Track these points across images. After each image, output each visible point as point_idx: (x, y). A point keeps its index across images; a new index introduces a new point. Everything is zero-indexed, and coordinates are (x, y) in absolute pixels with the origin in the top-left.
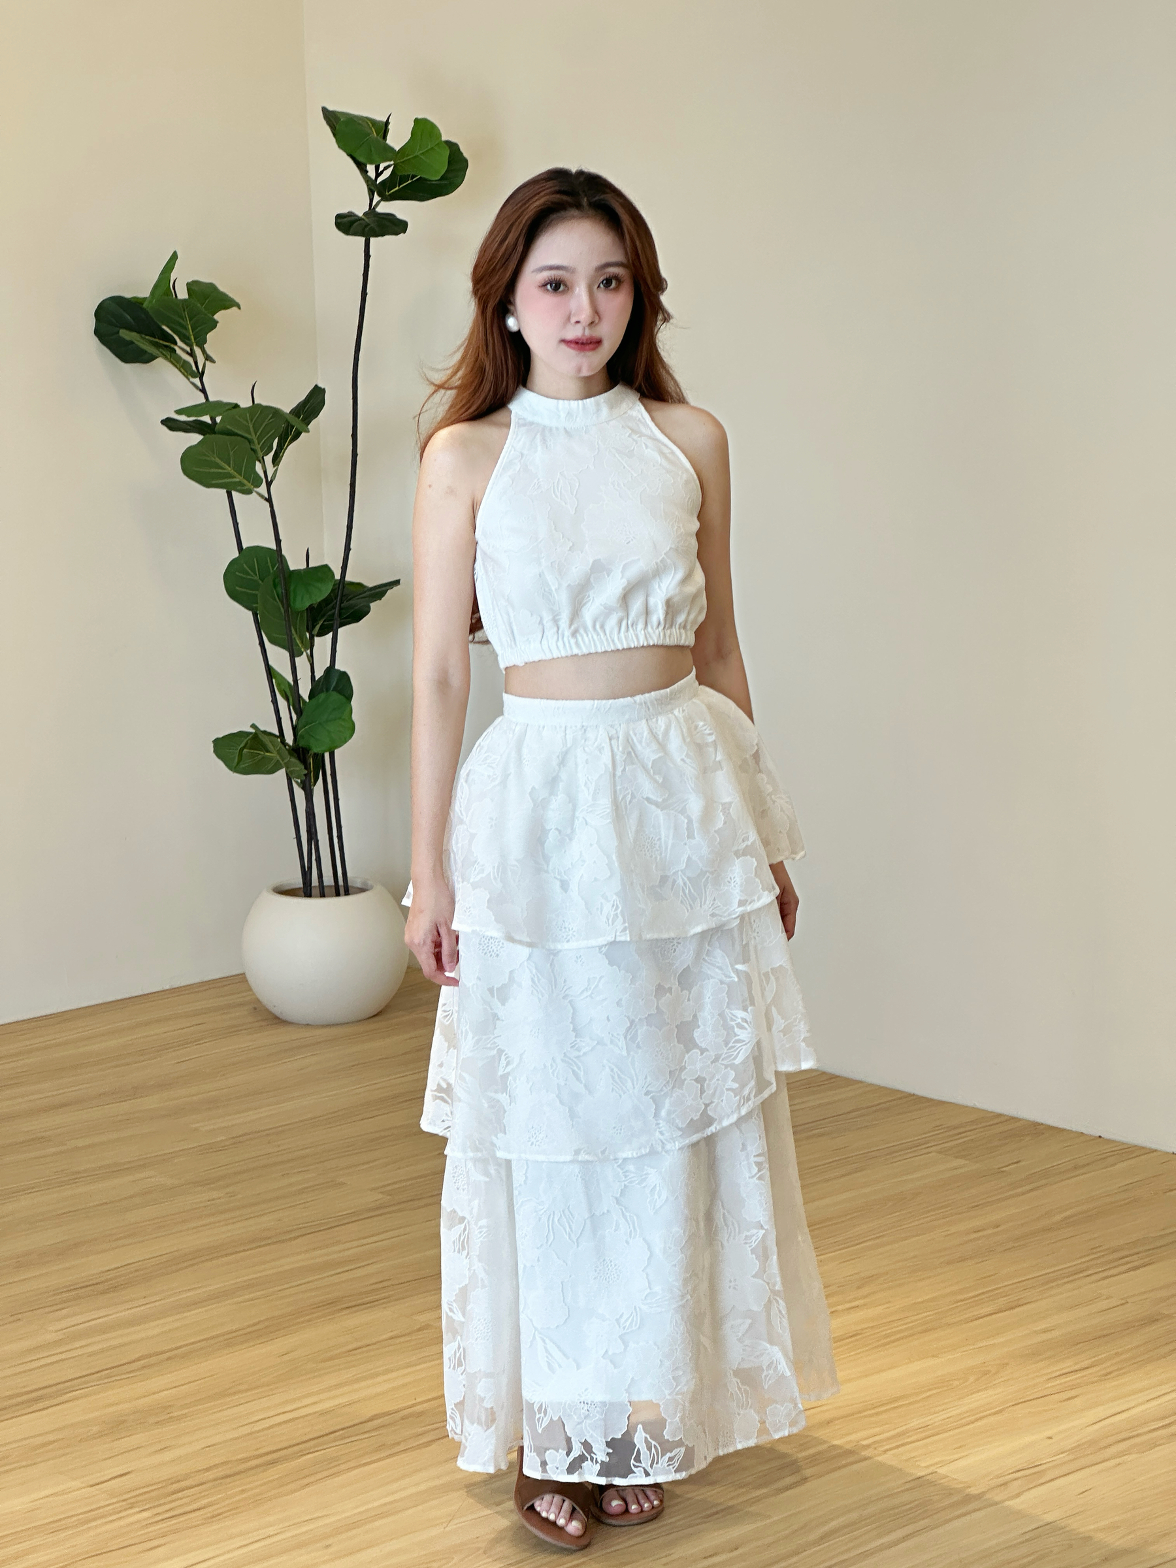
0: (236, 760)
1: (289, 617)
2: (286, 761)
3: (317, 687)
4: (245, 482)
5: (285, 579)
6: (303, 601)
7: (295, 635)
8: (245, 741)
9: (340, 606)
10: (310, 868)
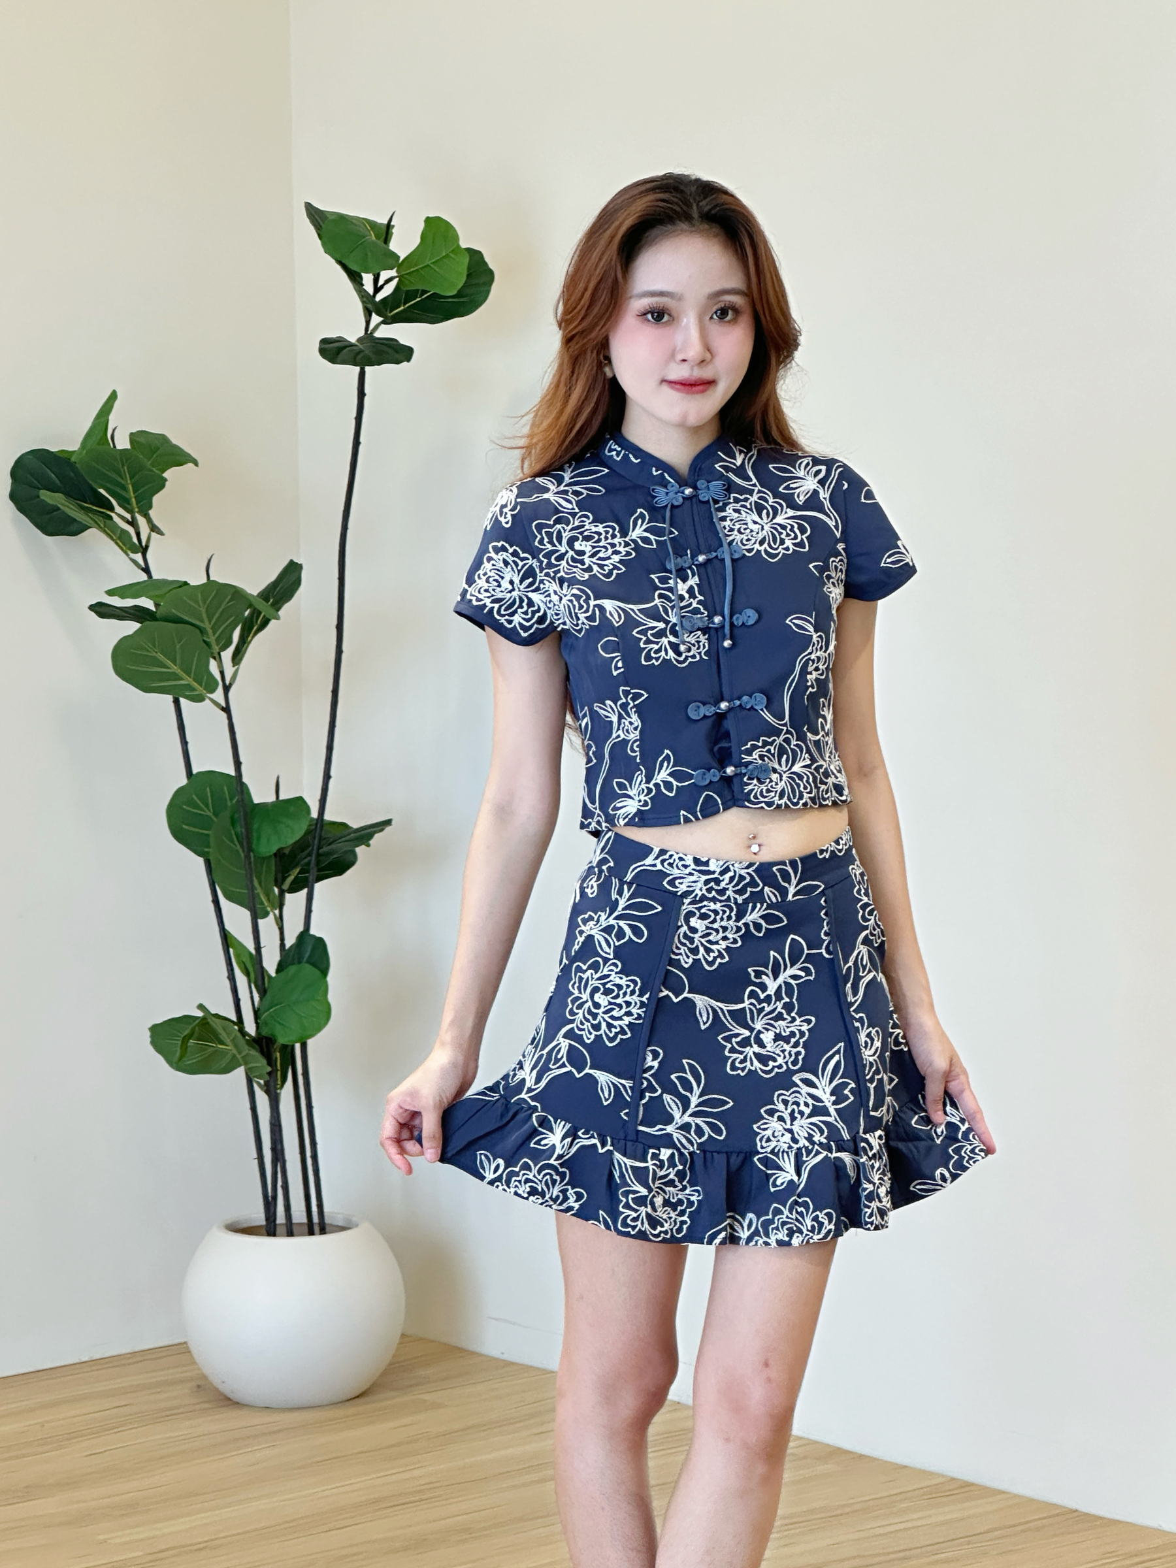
0: (178, 1054)
1: (250, 863)
2: (244, 1054)
3: (288, 958)
4: (195, 685)
5: (246, 814)
6: (270, 843)
7: (259, 890)
8: (191, 1027)
9: (318, 852)
10: (275, 1197)
